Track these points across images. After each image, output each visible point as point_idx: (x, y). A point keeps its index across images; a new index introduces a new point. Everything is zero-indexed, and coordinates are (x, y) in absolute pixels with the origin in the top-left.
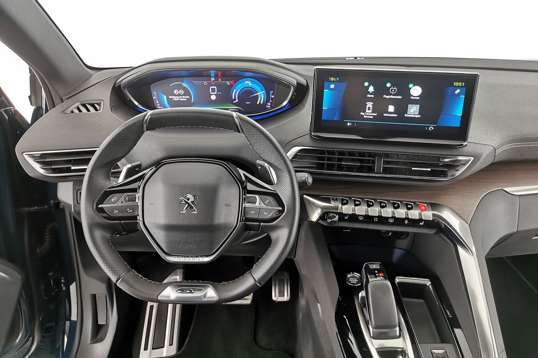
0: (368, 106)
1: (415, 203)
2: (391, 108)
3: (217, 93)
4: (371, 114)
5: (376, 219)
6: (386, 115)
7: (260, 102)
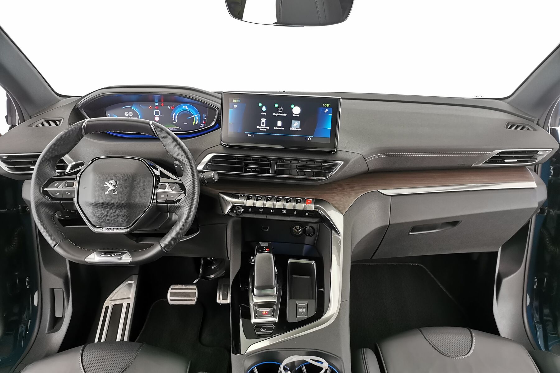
0: (262, 122)
1: (303, 199)
2: (279, 123)
3: (160, 115)
4: (265, 128)
5: (272, 211)
6: (276, 128)
7: (195, 123)
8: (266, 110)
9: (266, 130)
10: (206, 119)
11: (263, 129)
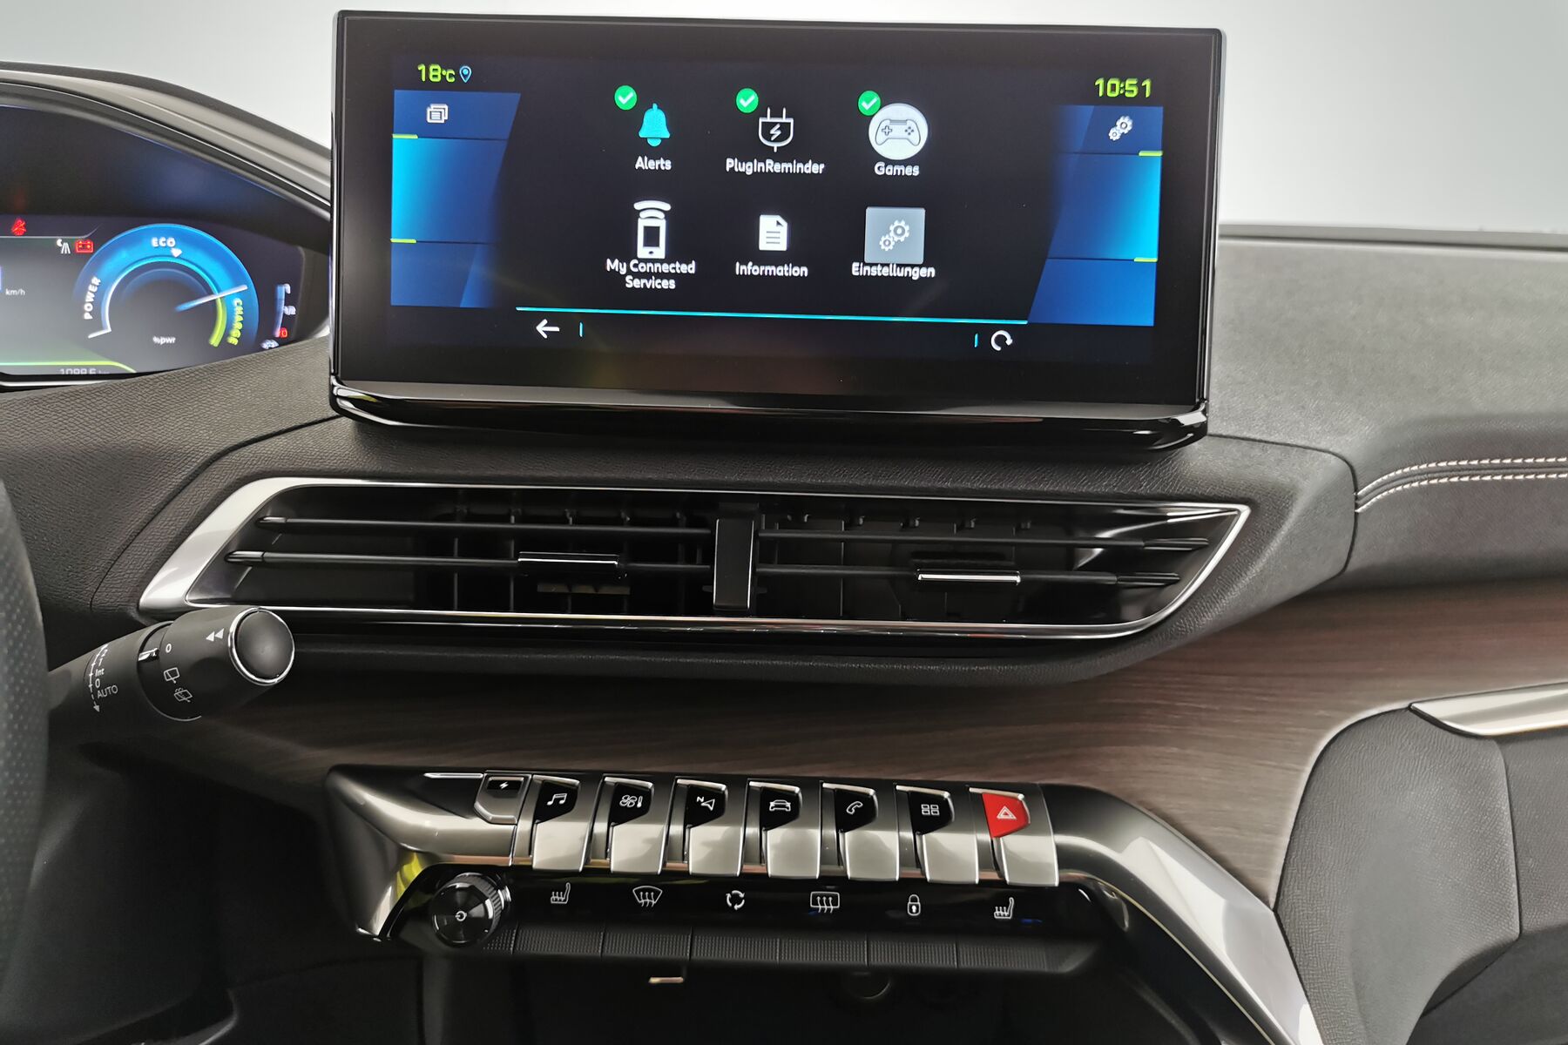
0: (642, 224)
1: (958, 790)
2: (773, 232)
4: (666, 268)
5: (736, 900)
6: (750, 269)
7: (227, 334)
8: (667, 135)
9: (672, 284)
10: (291, 311)
11: (648, 275)
